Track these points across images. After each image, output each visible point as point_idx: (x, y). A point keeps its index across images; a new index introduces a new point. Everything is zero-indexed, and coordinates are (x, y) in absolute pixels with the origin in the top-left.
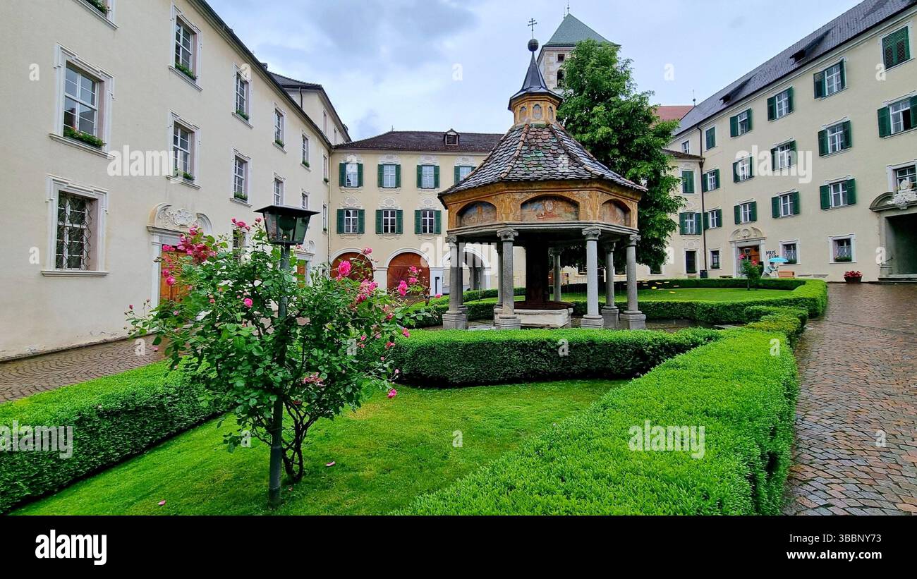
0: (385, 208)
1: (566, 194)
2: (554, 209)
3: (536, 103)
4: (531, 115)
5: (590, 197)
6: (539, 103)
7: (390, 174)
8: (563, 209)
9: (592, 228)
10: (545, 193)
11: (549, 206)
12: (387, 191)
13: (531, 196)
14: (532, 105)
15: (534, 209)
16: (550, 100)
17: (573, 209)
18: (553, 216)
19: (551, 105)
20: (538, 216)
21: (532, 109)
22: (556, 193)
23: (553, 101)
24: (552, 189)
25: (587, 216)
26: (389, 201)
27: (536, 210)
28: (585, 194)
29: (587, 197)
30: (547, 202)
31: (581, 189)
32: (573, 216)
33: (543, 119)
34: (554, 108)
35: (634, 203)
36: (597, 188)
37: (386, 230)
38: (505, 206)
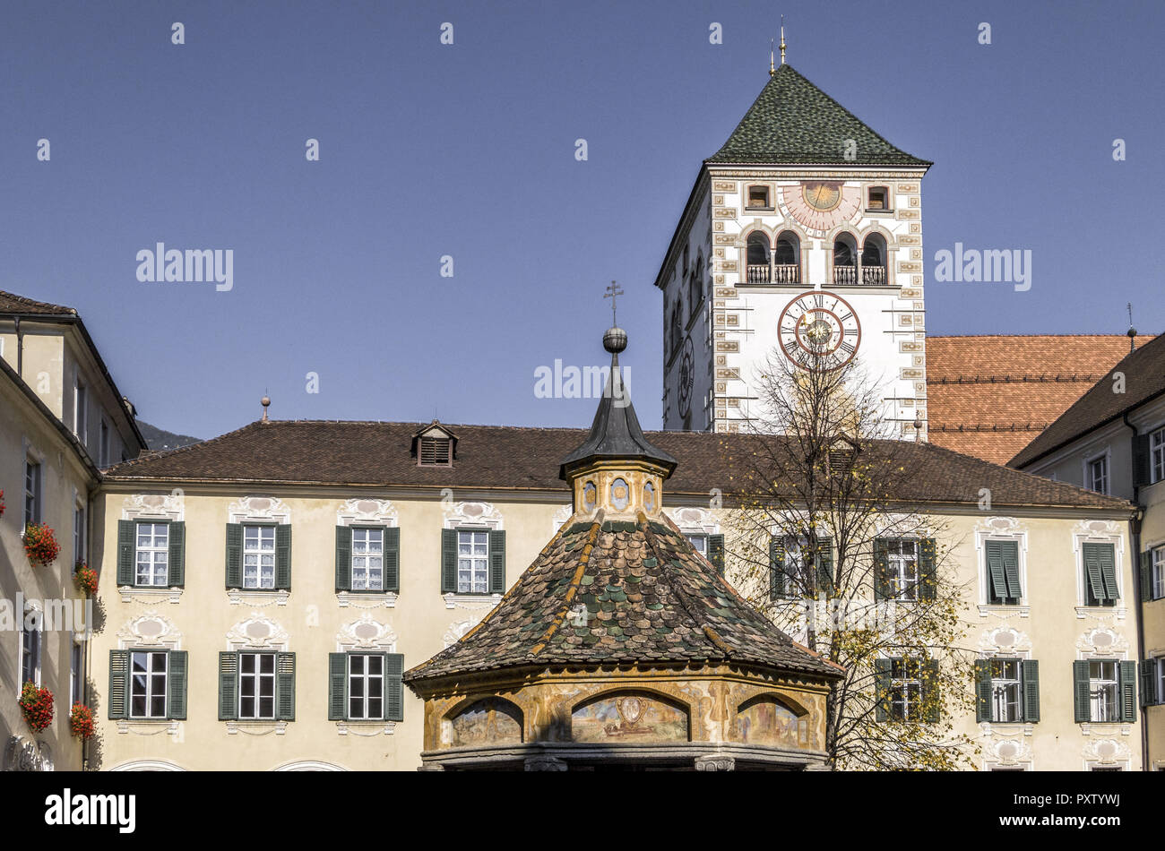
0: (246, 645)
1: (665, 688)
2: (640, 717)
3: (617, 474)
4: (606, 501)
5: (712, 693)
6: (623, 474)
7: (259, 553)
8: (659, 717)
9: (715, 755)
10: (620, 685)
11: (631, 709)
12: (250, 599)
13: (594, 689)
14: (608, 480)
15: (599, 716)
16: (648, 468)
17: (679, 716)
18: (637, 731)
19: (651, 477)
20: (608, 730)
21: (607, 486)
22: (643, 685)
23: (656, 470)
24: (634, 678)
25: (704, 732)
26: (258, 629)
27: (604, 718)
28: (702, 687)
29: (706, 694)
30: (626, 703)
31: (693, 678)
32: (679, 731)
33: (631, 509)
34: (658, 483)
35: (817, 698)
36: (724, 676)
37: (248, 709)
38: (541, 711)
